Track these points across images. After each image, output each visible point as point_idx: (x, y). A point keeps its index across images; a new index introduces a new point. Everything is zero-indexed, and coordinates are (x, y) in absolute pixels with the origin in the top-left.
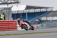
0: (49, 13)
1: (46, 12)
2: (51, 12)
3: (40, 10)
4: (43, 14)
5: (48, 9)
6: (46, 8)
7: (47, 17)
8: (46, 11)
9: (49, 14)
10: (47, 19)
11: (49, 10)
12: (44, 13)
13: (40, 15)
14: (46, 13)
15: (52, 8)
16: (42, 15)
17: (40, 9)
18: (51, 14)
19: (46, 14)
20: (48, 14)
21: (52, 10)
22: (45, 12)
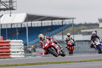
0: (67, 28)
2: (70, 25)
3: (52, 22)
4: (56, 29)
5: (65, 20)
6: (62, 19)
8: (61, 24)
9: (66, 30)
10: (63, 38)
11: (67, 23)
12: (58, 28)
13: (52, 31)
14: (61, 28)
15: (73, 19)
16: (55, 31)
17: (52, 20)
18: (71, 29)
19: (62, 30)
20: (65, 29)
21: (72, 22)
22: (60, 26)
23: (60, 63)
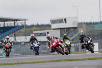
0: (19, 30)
1: (15, 27)
2: (22, 27)
3: (4, 24)
4: (8, 30)
5: (18, 22)
6: (14, 20)
7: (15, 36)
9: (19, 31)
12: (10, 29)
13: (4, 32)
14: (14, 29)
15: (25, 20)
16: (7, 33)
18: (23, 30)
19: (15, 32)
20: (17, 31)
21: (24, 24)
22: (12, 27)
23: (13, 64)
